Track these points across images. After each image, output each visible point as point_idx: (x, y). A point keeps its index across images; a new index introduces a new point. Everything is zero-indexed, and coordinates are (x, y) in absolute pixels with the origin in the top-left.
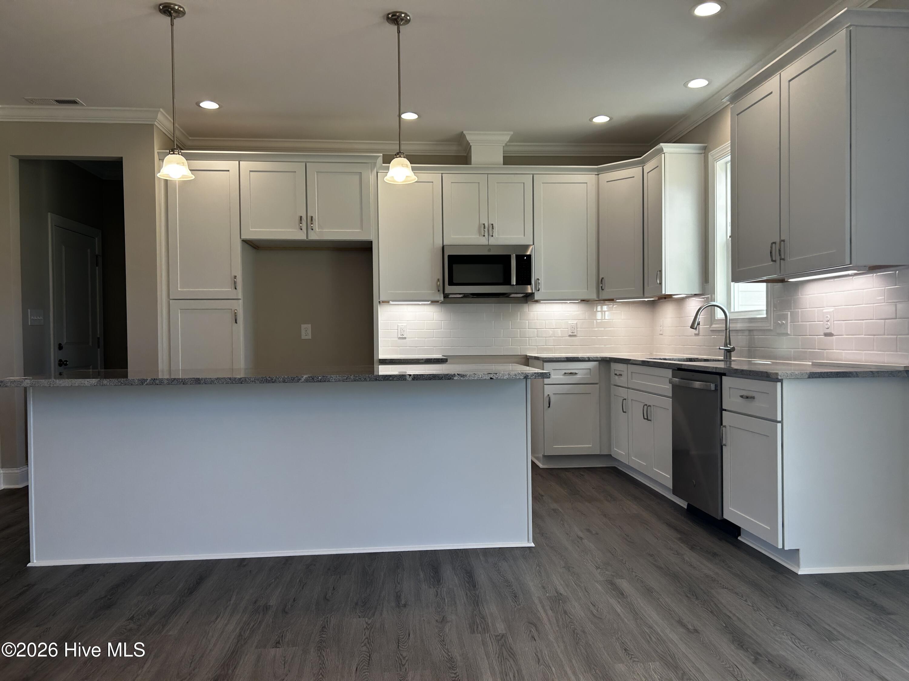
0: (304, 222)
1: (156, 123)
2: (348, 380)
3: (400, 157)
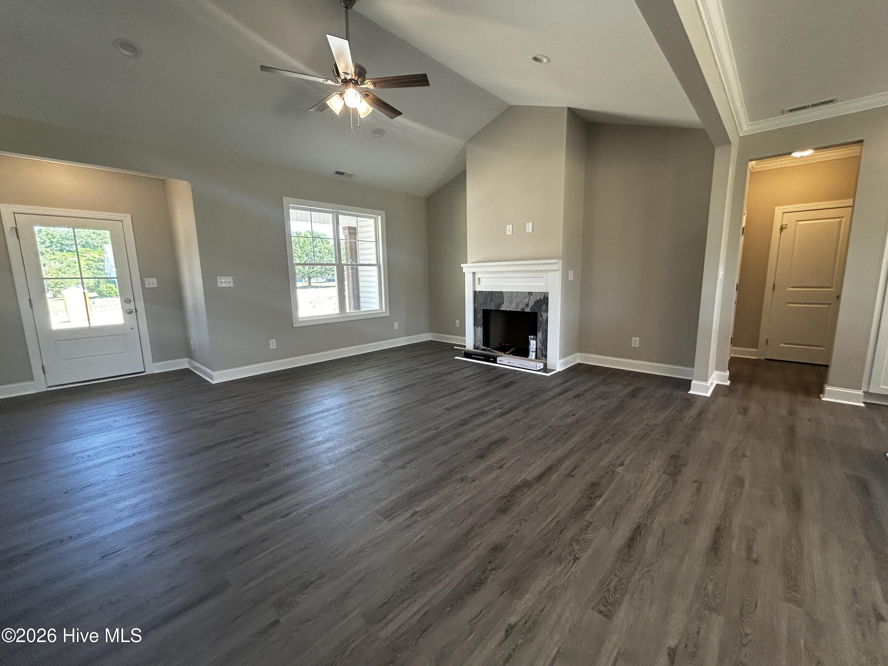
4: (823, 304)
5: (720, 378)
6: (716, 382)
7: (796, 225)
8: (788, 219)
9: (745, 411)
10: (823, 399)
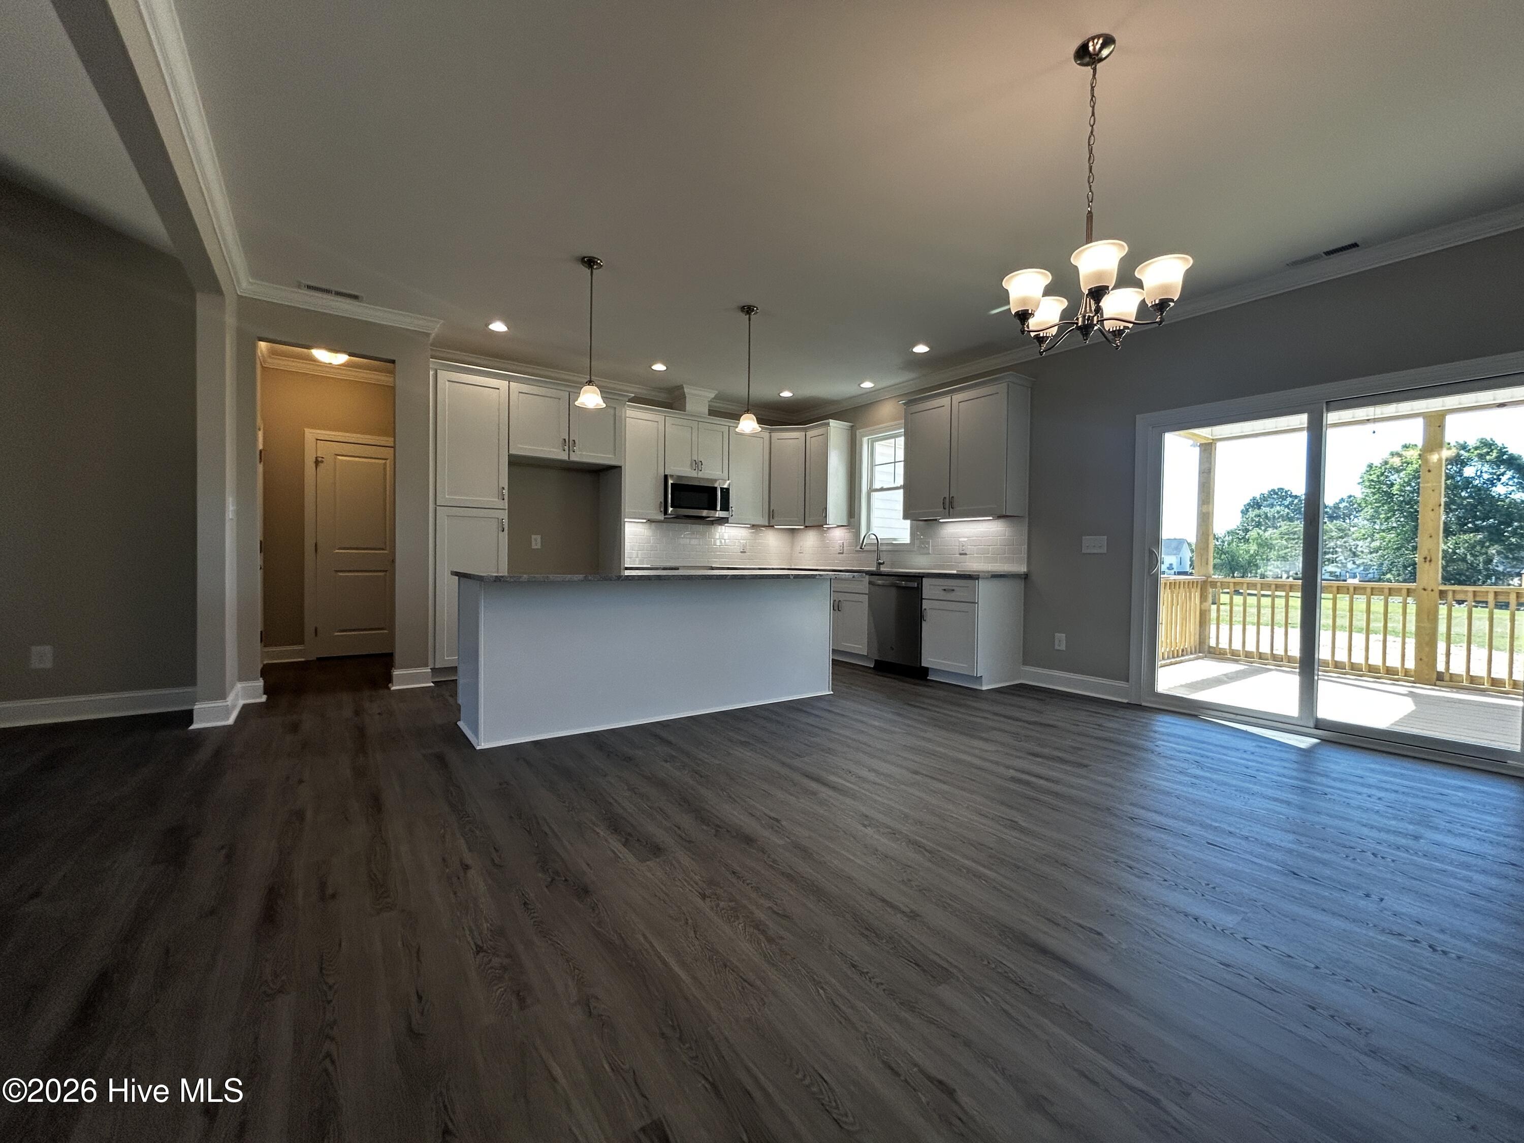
4: (377, 571)
5: (248, 693)
6: (241, 702)
7: (335, 462)
8: (324, 450)
9: (295, 728)
10: (393, 688)
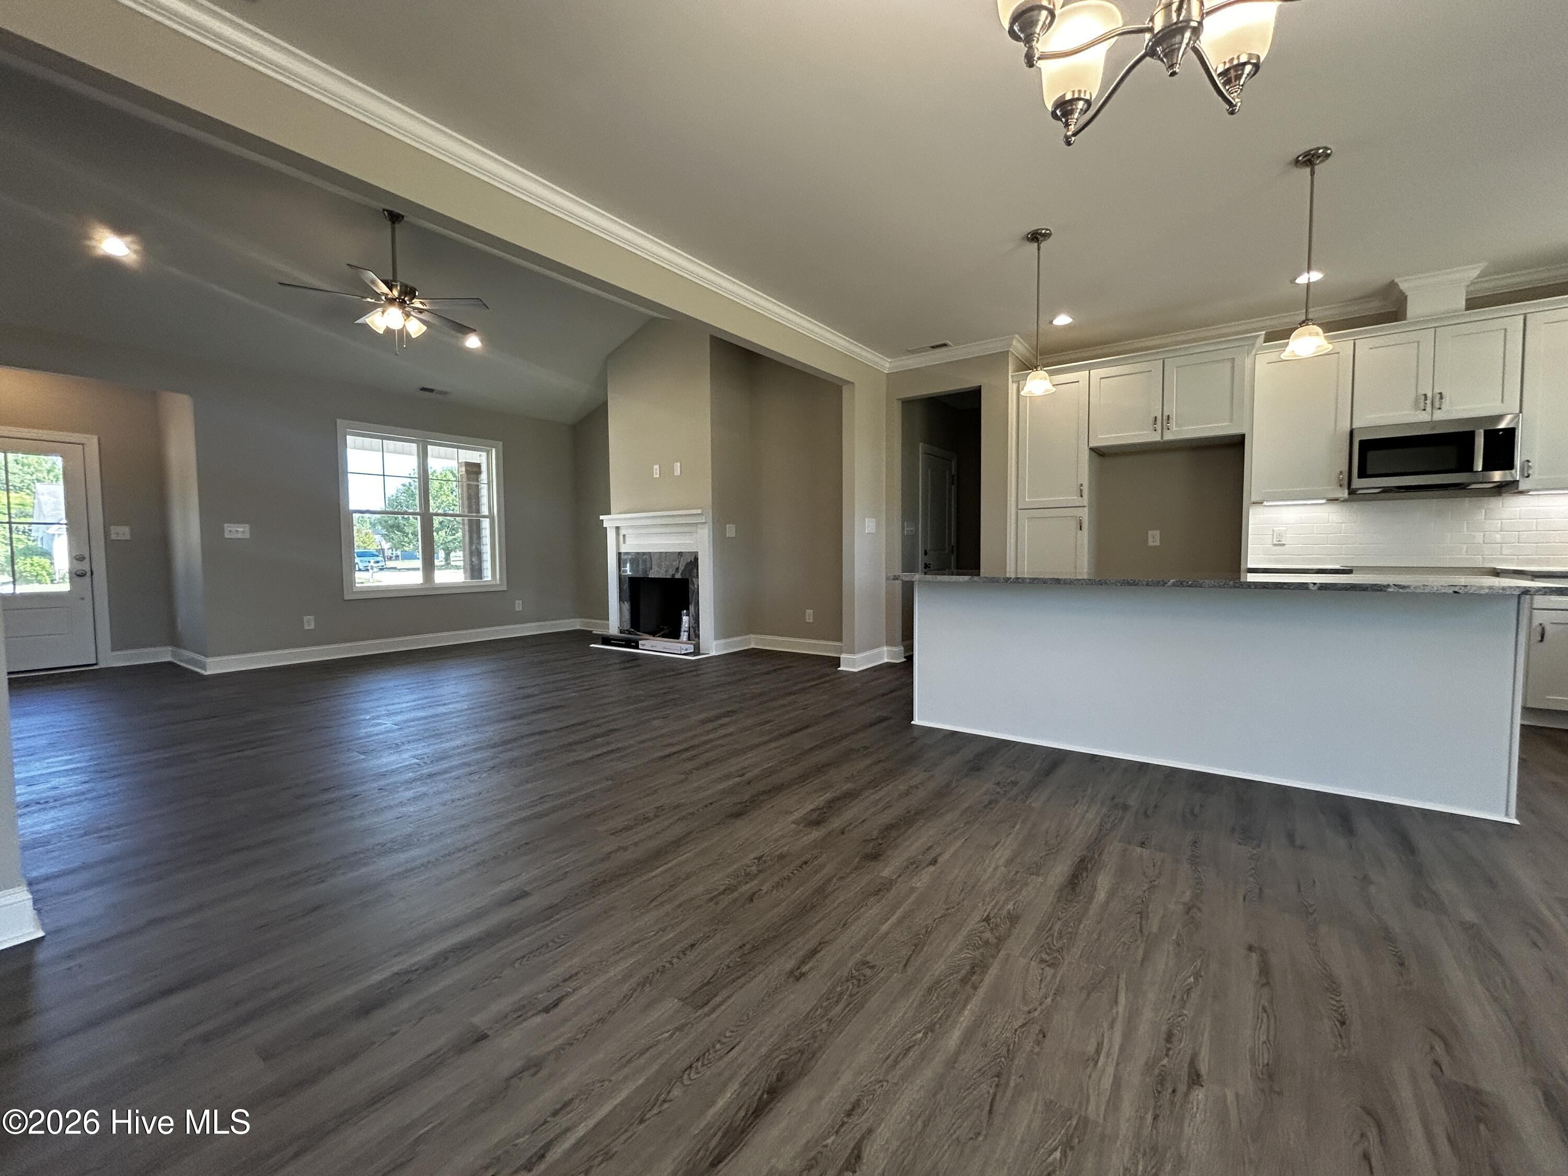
0: (1159, 422)
1: (1011, 349)
2: (1226, 586)
3: (1307, 325)
5: (890, 654)
6: (884, 660)
